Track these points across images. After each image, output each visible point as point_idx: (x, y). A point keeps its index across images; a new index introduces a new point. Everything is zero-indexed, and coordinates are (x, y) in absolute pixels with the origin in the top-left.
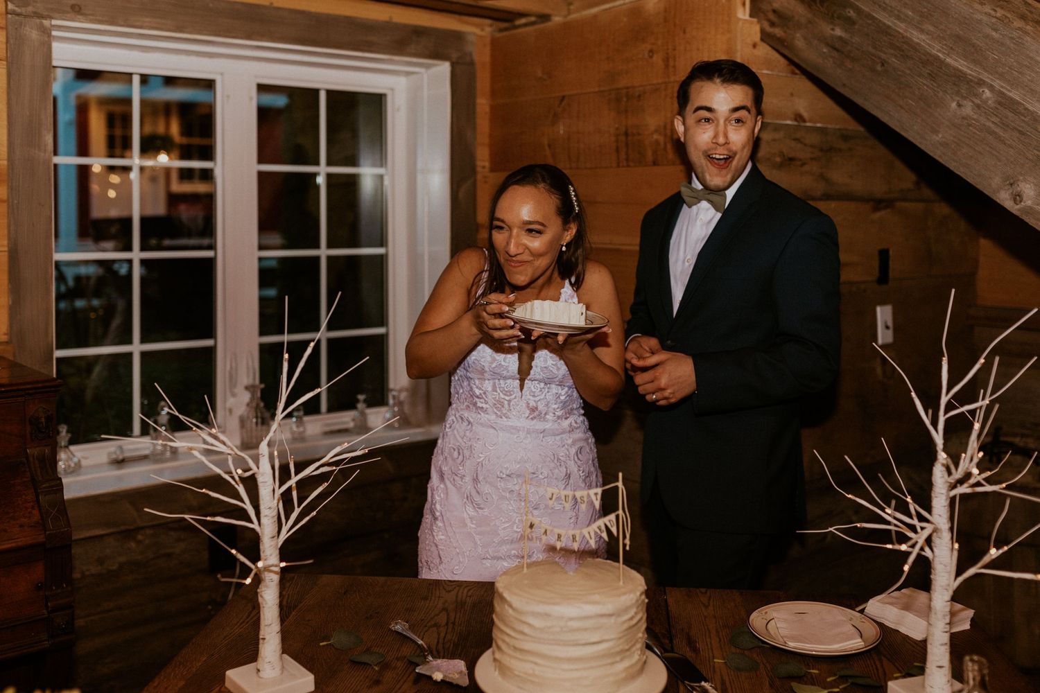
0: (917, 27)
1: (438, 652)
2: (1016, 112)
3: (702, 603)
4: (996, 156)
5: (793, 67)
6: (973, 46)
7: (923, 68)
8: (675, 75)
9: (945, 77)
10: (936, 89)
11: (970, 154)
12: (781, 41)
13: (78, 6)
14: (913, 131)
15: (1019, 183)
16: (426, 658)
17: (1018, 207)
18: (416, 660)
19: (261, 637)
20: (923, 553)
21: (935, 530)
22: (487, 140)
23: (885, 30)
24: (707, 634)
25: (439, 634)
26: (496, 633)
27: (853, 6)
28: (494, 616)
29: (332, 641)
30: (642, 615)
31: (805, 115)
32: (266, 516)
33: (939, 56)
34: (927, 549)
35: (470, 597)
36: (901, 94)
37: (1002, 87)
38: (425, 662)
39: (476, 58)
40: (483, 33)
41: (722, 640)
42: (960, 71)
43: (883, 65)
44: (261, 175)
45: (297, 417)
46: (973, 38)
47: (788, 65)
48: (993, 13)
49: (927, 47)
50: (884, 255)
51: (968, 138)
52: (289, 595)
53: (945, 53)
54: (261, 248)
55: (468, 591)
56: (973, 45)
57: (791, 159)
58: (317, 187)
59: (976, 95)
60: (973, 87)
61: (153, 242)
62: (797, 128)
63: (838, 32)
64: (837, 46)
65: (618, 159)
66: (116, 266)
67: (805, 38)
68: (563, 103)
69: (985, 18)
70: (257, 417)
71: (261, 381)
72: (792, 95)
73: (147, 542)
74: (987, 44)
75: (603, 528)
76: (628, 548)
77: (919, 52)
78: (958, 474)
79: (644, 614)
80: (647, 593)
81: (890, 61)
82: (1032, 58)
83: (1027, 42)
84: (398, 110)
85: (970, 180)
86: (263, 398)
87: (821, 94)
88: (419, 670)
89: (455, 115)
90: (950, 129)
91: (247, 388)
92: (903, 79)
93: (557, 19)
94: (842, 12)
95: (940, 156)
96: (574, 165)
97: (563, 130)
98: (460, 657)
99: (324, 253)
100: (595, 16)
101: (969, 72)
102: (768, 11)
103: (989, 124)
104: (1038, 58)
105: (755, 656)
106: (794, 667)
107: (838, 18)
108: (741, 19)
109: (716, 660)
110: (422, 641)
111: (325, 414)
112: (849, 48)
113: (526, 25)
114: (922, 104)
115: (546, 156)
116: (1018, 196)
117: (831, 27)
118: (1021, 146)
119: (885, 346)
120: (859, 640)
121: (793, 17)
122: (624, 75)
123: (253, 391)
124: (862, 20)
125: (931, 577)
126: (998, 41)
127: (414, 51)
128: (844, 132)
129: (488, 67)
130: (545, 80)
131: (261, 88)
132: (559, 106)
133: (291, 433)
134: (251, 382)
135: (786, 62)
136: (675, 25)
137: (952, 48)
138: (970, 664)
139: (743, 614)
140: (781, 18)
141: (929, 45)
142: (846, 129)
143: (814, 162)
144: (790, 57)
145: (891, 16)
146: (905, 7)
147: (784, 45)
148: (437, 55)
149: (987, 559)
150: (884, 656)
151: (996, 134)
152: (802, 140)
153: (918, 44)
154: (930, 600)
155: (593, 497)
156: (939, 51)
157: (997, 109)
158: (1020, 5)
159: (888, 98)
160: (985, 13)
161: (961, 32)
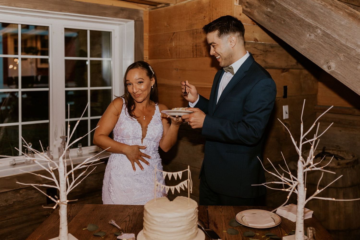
0: (296, 8)
1: (125, 231)
2: (329, 38)
3: (220, 211)
4: (322, 53)
5: (254, 22)
7: (297, 23)
9: (305, 26)
10: (302, 30)
11: (313, 52)
14: (294, 45)
15: (330, 62)
17: (329, 71)
18: (117, 234)
19: (60, 227)
20: (295, 192)
21: (299, 184)
22: (147, 48)
23: (285, 9)
24: (221, 222)
25: (126, 225)
26: (144, 224)
27: (274, 1)
29: (87, 228)
30: (196, 216)
31: (258, 39)
32: (62, 184)
33: (303, 18)
34: (296, 190)
35: (138, 211)
36: (290, 31)
37: (324, 29)
38: (121, 234)
39: (144, 19)
40: (146, 10)
41: (226, 224)
42: (310, 23)
43: (284, 21)
44: (66, 61)
46: (314, 12)
47: (252, 21)
48: (321, 3)
50: (285, 88)
51: (313, 47)
52: (73, 212)
53: (305, 17)
54: (66, 87)
55: (138, 208)
56: (314, 14)
58: (86, 66)
59: (315, 32)
60: (315, 29)
62: (255, 43)
63: (269, 10)
64: (268, 15)
65: (193, 55)
66: (16, 94)
67: (258, 12)
68: (175, 35)
69: (318, 5)
72: (253, 32)
73: (24, 193)
74: (319, 14)
75: (183, 185)
77: (296, 17)
78: (306, 164)
81: (286, 20)
82: (334, 19)
83: (332, 13)
84: (116, 37)
85: (314, 62)
87: (264, 32)
88: (118, 237)
89: (136, 39)
90: (307, 44)
91: (61, 137)
92: (291, 26)
93: (172, 5)
94: (270, 3)
95: (303, 53)
96: (178, 57)
97: (174, 44)
98: (133, 233)
99: (89, 88)
100: (185, 4)
101: (313, 24)
102: (245, 3)
103: (319, 42)
104: (336, 19)
105: (237, 229)
106: (251, 233)
107: (269, 5)
108: (236, 5)
109: (224, 231)
110: (120, 227)
111: (89, 146)
112: (272, 15)
113: (161, 7)
114: (297, 35)
115: (168, 54)
116: (330, 67)
117: (266, 8)
118: (330, 50)
119: (286, 120)
120: (274, 222)
121: (254, 5)
122: (195, 25)
123: (63, 138)
124: (277, 6)
125: (298, 200)
126: (323, 13)
127: (121, 16)
128: (272, 45)
129: (148, 22)
130: (168, 27)
131: (66, 30)
132: (173, 36)
133: (77, 153)
134: (62, 135)
135: (251, 20)
136: (213, 7)
137: (307, 15)
138: (309, 230)
139: (234, 214)
140: (250, 5)
141: (299, 14)
142: (272, 44)
143: (261, 55)
144: (252, 18)
145: (287, 4)
146: (292, 1)
147: (250, 14)
148: (129, 18)
149: (316, 193)
150: (282, 228)
151: (322, 45)
152: (257, 48)
153: (296, 14)
154: (297, 208)
155: (179, 175)
156: (303, 16)
157: (322, 36)
158: (330, 1)
159: (286, 33)
160: (319, 3)
161: (310, 10)
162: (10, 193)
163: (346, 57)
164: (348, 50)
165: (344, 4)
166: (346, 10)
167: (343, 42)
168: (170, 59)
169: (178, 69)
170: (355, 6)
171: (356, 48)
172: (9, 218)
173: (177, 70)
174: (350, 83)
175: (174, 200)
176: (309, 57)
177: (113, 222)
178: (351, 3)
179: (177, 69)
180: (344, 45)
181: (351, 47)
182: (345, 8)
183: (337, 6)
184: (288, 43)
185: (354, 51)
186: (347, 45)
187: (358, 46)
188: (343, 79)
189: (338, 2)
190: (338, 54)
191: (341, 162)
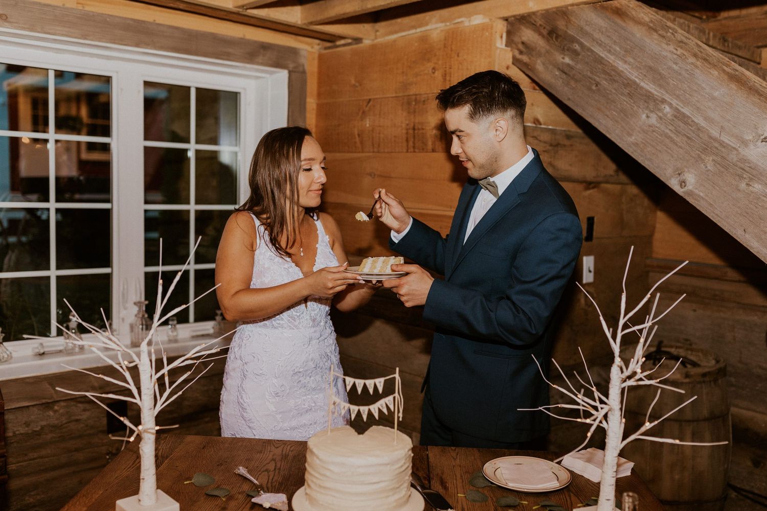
0: (622, 59)
2: (686, 123)
3: (452, 457)
4: (671, 154)
5: (534, 85)
6: (660, 75)
7: (624, 89)
9: (640, 96)
10: (632, 104)
11: (653, 152)
12: (526, 65)
13: (6, 15)
14: (614, 135)
15: (685, 173)
16: (259, 493)
17: (683, 190)
18: (252, 494)
19: (141, 478)
20: (601, 425)
21: (610, 410)
23: (600, 60)
24: (454, 477)
25: (269, 477)
26: (307, 476)
27: (578, 42)
28: (306, 465)
29: (192, 481)
30: (409, 464)
31: (541, 120)
32: (145, 394)
33: (636, 81)
34: (604, 422)
35: (291, 452)
36: (608, 107)
37: (678, 105)
38: (258, 495)
39: (307, 68)
40: (313, 50)
41: (464, 482)
42: (650, 92)
43: (597, 86)
44: (146, 149)
45: (171, 325)
46: (660, 69)
47: (531, 83)
48: (675, 51)
49: (628, 74)
50: (591, 221)
51: (652, 140)
52: (163, 449)
53: (640, 79)
54: (146, 202)
55: (292, 447)
58: (188, 159)
59: (659, 110)
60: (658, 104)
61: (67, 196)
62: (535, 128)
63: (567, 60)
64: (566, 71)
65: (408, 147)
66: (39, 213)
67: (544, 64)
68: (371, 103)
69: (669, 55)
70: (142, 325)
71: (146, 299)
72: (532, 105)
73: (61, 411)
74: (670, 74)
75: (384, 405)
76: (401, 419)
77: (622, 77)
78: (628, 373)
79: (410, 464)
80: (413, 450)
81: (601, 83)
82: (699, 85)
83: (697, 73)
84: (249, 104)
85: (651, 170)
86: (147, 311)
87: (553, 106)
88: (253, 500)
89: (290, 110)
90: (640, 133)
91: (135, 304)
92: (610, 96)
93: (367, 42)
94: (570, 46)
95: (633, 153)
96: (376, 150)
97: (369, 124)
98: (283, 492)
99: (192, 207)
100: (395, 41)
101: (656, 93)
102: (518, 43)
103: (667, 131)
104: (703, 85)
105: (486, 492)
106: (511, 500)
107: (568, 50)
108: (499, 47)
109: (459, 495)
110: (257, 480)
111: (192, 323)
112: (574, 72)
113: (344, 45)
114: (622, 115)
115: (355, 142)
116: (684, 182)
117: (562, 56)
118: (688, 147)
119: (588, 284)
120: (557, 482)
121: (536, 48)
122: (414, 85)
123: (140, 306)
124: (585, 52)
125: (606, 440)
126: (677, 72)
127: (261, 61)
128: (568, 133)
129: (316, 75)
130: (357, 87)
131: (147, 84)
132: (366, 106)
133: (168, 336)
134: (138, 300)
135: (529, 81)
136: (452, 50)
137: (645, 75)
138: (627, 498)
139: (480, 464)
140: (527, 48)
141: (629, 72)
142: (569, 131)
143: (546, 153)
144: (532, 77)
145: (604, 51)
146: (615, 44)
147: (529, 68)
148: (278, 65)
149: (643, 429)
150: (572, 492)
151: (671, 138)
152: (538, 138)
153: (622, 71)
154: (604, 456)
155: (378, 385)
156: (636, 77)
157: (673, 120)
158: (694, 47)
159: (599, 109)
160: (670, 51)
161: (652, 64)
162: (35, 409)
163: (719, 164)
164: (723, 150)
165: (722, 54)
166: (725, 68)
167: (715, 133)
168: (359, 152)
169: (375, 175)
170: (743, 60)
171: (739, 147)
172: (32, 457)
173: (373, 176)
174: (723, 217)
175: (366, 433)
176: (642, 160)
177: (242, 470)
178: (735, 53)
179: (373, 174)
180: (715, 140)
181: (731, 143)
182: (724, 64)
183: (708, 58)
184: (602, 130)
185: (735, 152)
186: (721, 138)
187: (745, 143)
188: (710, 208)
189: (710, 50)
190: (702, 157)
191: (693, 371)
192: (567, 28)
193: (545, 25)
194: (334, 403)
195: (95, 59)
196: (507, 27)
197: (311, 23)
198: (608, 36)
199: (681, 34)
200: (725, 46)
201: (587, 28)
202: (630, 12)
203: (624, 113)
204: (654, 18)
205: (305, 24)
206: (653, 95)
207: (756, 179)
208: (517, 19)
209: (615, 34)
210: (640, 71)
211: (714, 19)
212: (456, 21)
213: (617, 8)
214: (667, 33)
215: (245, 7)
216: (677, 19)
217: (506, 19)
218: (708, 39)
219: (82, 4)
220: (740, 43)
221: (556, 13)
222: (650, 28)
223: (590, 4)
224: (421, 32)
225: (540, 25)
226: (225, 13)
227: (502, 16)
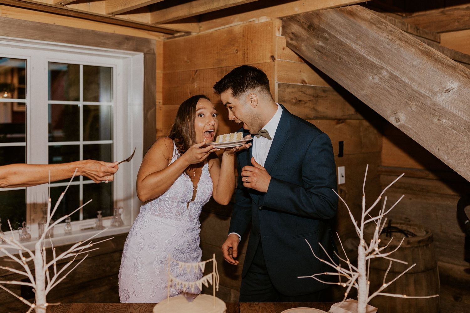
0: (355, 42)
2: (397, 82)
3: (256, 310)
4: (389, 101)
5: (301, 59)
6: (379, 52)
7: (357, 61)
8: (248, 62)
9: (367, 65)
10: (363, 70)
11: (378, 100)
12: (295, 47)
14: (353, 90)
15: (398, 113)
17: (397, 124)
20: (354, 286)
21: (359, 276)
22: (161, 90)
23: (341, 43)
27: (327, 32)
31: (306, 81)
33: (364, 56)
34: (356, 284)
35: (146, 311)
36: (348, 72)
37: (391, 70)
39: (156, 51)
40: (160, 40)
42: (373, 62)
43: (340, 59)
44: (50, 106)
45: (67, 223)
46: (379, 48)
48: (387, 37)
49: (359, 51)
50: (341, 144)
51: (377, 93)
53: (367, 54)
54: (50, 140)
55: (146, 308)
57: (300, 101)
59: (380, 74)
60: (379, 70)
62: (303, 87)
63: (321, 43)
64: (320, 50)
67: (306, 46)
68: (197, 73)
69: (384, 39)
72: (300, 71)
74: (385, 51)
75: (206, 281)
76: (217, 290)
77: (356, 53)
78: (369, 250)
81: (343, 57)
82: (404, 58)
83: (402, 50)
84: (119, 75)
85: (377, 112)
87: (313, 72)
89: (145, 78)
90: (369, 88)
92: (349, 66)
93: (194, 34)
94: (322, 34)
95: (365, 101)
97: (197, 86)
99: (81, 143)
100: (212, 33)
101: (377, 63)
102: (290, 33)
103: (386, 87)
104: (407, 58)
107: (321, 37)
108: (277, 36)
111: (82, 220)
112: (325, 51)
113: (180, 36)
114: (357, 77)
116: (398, 119)
117: (318, 41)
118: (399, 97)
119: (342, 185)
121: (301, 36)
122: (225, 61)
124: (332, 38)
125: (358, 297)
126: (389, 50)
127: (126, 48)
128: (324, 89)
129: (162, 55)
130: (188, 62)
131: (50, 63)
132: (195, 74)
133: (64, 230)
135: (298, 57)
137: (370, 52)
140: (295, 36)
141: (360, 50)
142: (325, 87)
143: (310, 102)
144: (299, 54)
145: (343, 37)
146: (350, 33)
147: (297, 49)
148: (137, 50)
149: (382, 288)
151: (389, 91)
152: (305, 92)
153: (355, 50)
155: (201, 266)
156: (364, 53)
157: (389, 79)
158: (399, 34)
159: (342, 74)
160: (384, 37)
161: (374, 45)
163: (419, 107)
164: (421, 98)
165: (416, 38)
166: (419, 47)
167: (415, 87)
170: (429, 41)
171: (431, 96)
174: (424, 141)
176: (371, 105)
178: (424, 37)
180: (416, 92)
181: (427, 94)
182: (418, 44)
183: (408, 41)
184: (345, 87)
185: (429, 99)
186: (420, 91)
187: (435, 93)
188: (416, 135)
189: (409, 36)
190: (409, 103)
191: (412, 239)
192: (320, 23)
193: (306, 22)
194: (171, 281)
195: (15, 48)
196: (282, 24)
197: (158, 23)
198: (345, 28)
199: (390, 26)
200: (418, 32)
201: (332, 24)
202: (358, 13)
203: (358, 76)
204: (373, 16)
205: (153, 24)
206: (375, 64)
207: (443, 116)
208: (288, 18)
209: (349, 27)
210: (367, 49)
211: (410, 16)
212: (250, 20)
213: (350, 11)
214: (381, 25)
215: (114, 14)
216: (387, 17)
217: (281, 19)
218: (407, 29)
219: (6, 14)
220: (427, 31)
221: (312, 15)
222: (371, 23)
223: (333, 8)
224: (228, 27)
225: (303, 22)
226: (101, 18)
227: (278, 17)
